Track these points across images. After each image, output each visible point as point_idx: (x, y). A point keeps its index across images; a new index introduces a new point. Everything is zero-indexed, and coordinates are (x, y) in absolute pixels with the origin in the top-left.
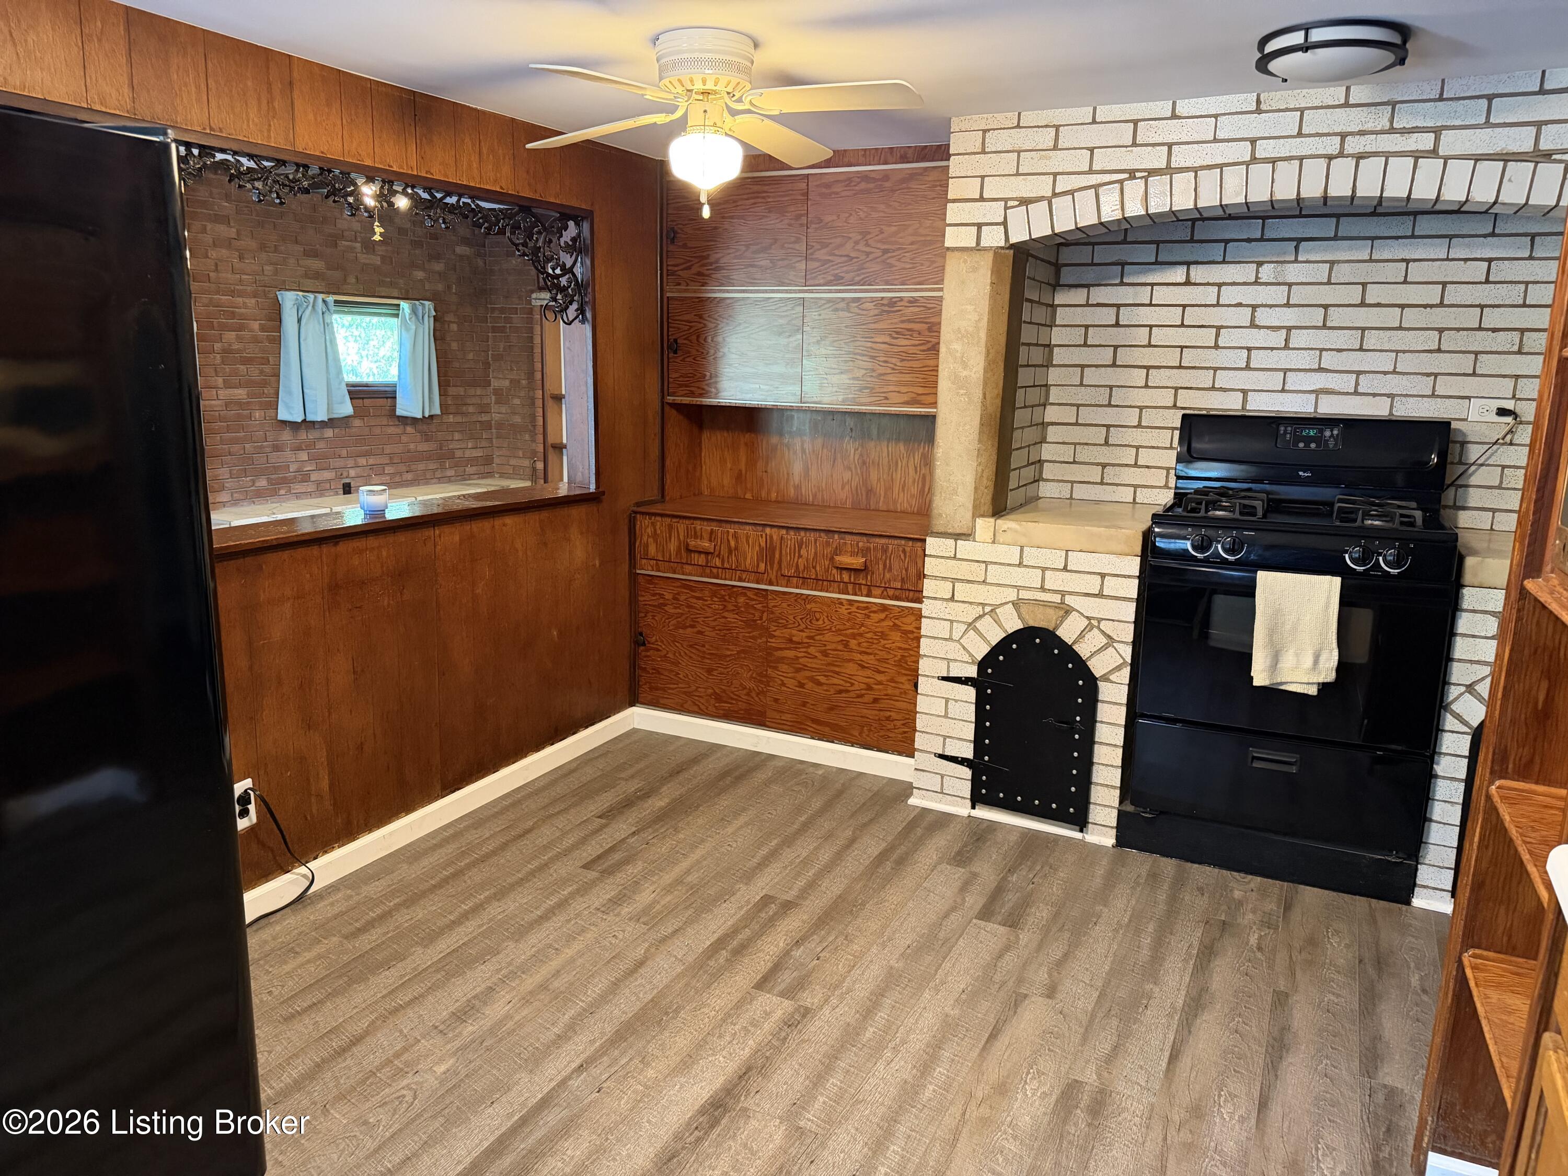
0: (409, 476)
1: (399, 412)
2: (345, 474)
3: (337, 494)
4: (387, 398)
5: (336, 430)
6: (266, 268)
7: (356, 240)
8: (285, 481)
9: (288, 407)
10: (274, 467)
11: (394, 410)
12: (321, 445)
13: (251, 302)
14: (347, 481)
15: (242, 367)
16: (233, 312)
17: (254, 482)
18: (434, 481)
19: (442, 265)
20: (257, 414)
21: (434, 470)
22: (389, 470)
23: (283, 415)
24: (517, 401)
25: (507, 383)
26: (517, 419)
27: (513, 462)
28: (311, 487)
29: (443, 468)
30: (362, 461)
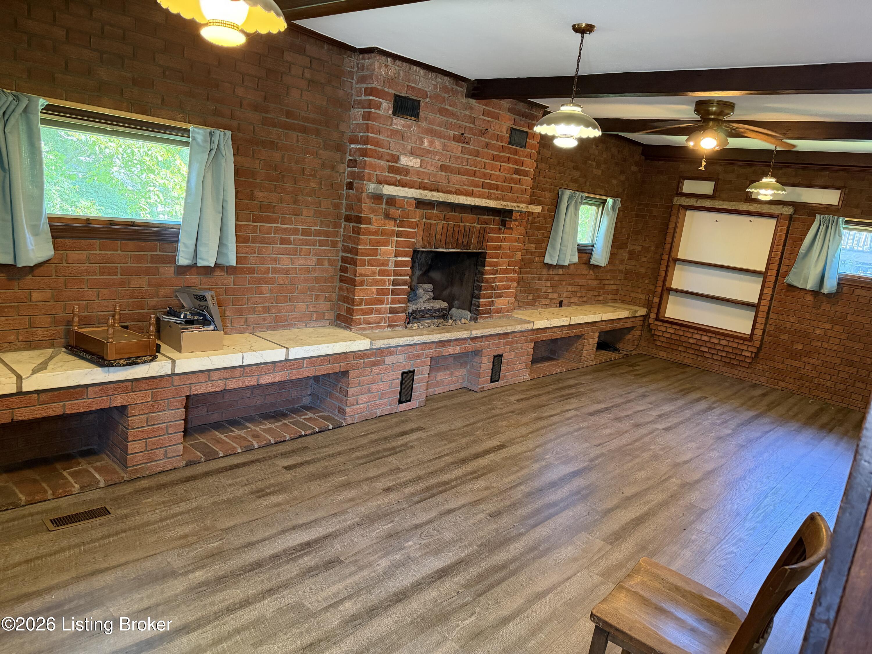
0: (585, 299)
1: (593, 262)
2: (562, 296)
3: (556, 307)
4: (587, 253)
5: (564, 270)
6: (558, 175)
7: (594, 161)
8: (539, 297)
9: (551, 256)
10: (537, 289)
11: (589, 261)
12: (556, 278)
13: (548, 194)
14: (561, 299)
15: (537, 232)
16: (540, 200)
17: (528, 296)
18: (594, 302)
19: (624, 177)
20: (537, 259)
21: (595, 296)
22: (579, 294)
23: (547, 260)
24: (644, 259)
25: (639, 248)
26: (642, 270)
27: (633, 295)
28: (547, 302)
29: (599, 295)
30: (570, 289)
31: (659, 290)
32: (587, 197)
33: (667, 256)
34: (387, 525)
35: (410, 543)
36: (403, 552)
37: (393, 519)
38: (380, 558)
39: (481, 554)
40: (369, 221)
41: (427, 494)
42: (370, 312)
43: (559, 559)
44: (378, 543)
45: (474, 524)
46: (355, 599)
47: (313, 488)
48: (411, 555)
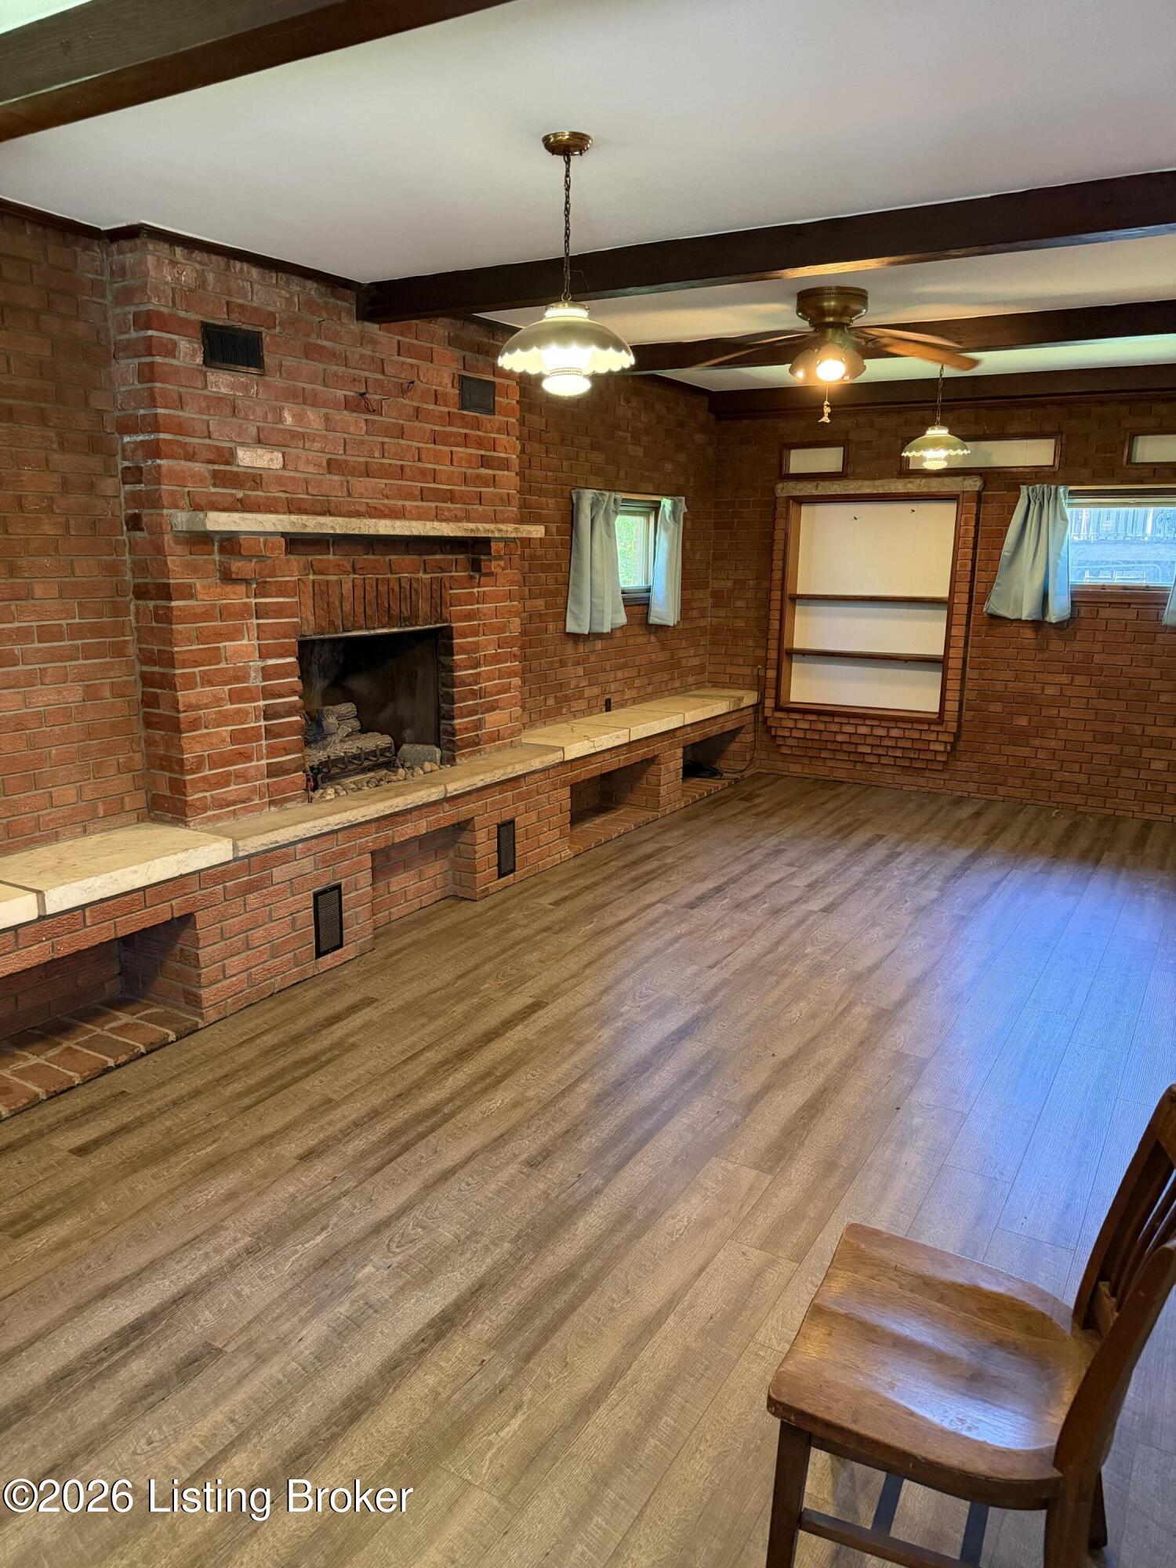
0: (650, 689)
1: (653, 620)
2: (608, 689)
3: (601, 712)
4: (640, 605)
5: (604, 642)
6: (565, 463)
7: (627, 431)
8: (567, 699)
9: (576, 618)
10: (561, 684)
11: (647, 620)
12: (593, 658)
13: (552, 502)
14: (608, 697)
15: (542, 575)
16: (540, 514)
17: (545, 699)
18: (667, 693)
19: (684, 456)
20: (551, 626)
21: (667, 682)
22: (637, 683)
23: (571, 627)
24: (740, 604)
25: (730, 584)
26: (740, 623)
27: (729, 670)
28: (581, 705)
29: (672, 679)
30: (620, 674)
31: (773, 655)
32: (624, 500)
33: (779, 593)
34: (313, 1239)
35: (369, 1269)
36: (355, 1294)
37: (325, 1223)
38: (304, 1321)
39: (521, 1257)
40: (188, 593)
41: (394, 1147)
42: (224, 781)
43: (678, 1230)
44: (298, 1285)
45: (498, 1193)
46: (255, 1440)
47: (141, 1187)
48: (373, 1298)
